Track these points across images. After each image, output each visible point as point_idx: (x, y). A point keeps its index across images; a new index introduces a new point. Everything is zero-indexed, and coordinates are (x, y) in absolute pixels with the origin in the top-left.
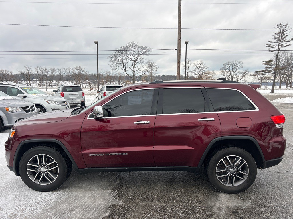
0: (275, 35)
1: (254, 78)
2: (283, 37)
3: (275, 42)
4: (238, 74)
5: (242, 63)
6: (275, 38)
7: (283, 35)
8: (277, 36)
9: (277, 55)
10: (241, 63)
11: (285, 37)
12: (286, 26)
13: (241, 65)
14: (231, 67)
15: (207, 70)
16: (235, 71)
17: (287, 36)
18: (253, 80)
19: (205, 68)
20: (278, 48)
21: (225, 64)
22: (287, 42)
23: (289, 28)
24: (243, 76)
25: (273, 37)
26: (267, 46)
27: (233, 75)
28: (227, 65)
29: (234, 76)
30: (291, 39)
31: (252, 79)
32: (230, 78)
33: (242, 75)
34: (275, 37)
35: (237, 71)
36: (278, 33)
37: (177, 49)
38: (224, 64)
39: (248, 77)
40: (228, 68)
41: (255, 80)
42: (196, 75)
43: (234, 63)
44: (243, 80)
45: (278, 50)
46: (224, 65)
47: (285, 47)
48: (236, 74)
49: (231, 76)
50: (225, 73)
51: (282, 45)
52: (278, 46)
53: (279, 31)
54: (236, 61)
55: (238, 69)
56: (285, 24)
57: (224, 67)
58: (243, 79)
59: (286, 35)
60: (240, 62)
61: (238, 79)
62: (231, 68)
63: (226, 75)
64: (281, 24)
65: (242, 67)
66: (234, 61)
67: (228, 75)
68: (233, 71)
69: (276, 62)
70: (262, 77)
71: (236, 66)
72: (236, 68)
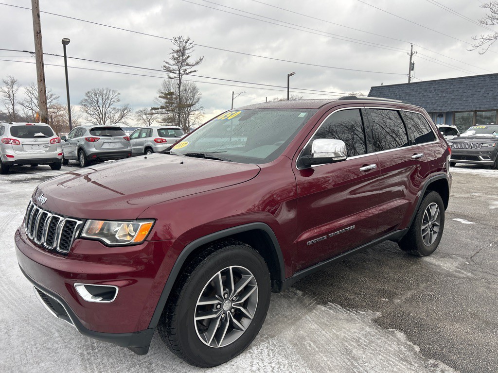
0: (172, 53)
1: (138, 120)
2: (184, 58)
3: (174, 65)
4: (113, 112)
5: (119, 94)
6: (174, 59)
7: (184, 55)
8: (176, 55)
9: (179, 85)
10: (117, 94)
11: (186, 59)
12: (186, 42)
13: (117, 97)
14: (100, 99)
15: (54, 102)
16: (107, 106)
17: (189, 57)
18: (137, 123)
19: (52, 98)
20: (179, 74)
21: (89, 92)
22: (190, 67)
23: (191, 46)
24: (122, 117)
25: (171, 56)
26: (165, 68)
27: (105, 113)
28: (93, 96)
29: (107, 115)
30: (195, 63)
31: (135, 120)
32: (100, 118)
33: (119, 113)
34: (173, 56)
35: (111, 107)
36: (177, 51)
37: (33, 53)
38: (87, 92)
39: (130, 117)
40: (94, 100)
41: (139, 122)
42: (32, 110)
43: (105, 92)
44: (123, 123)
45: (179, 77)
46: (87, 94)
47: (189, 73)
48: (110, 113)
49: (102, 115)
50: (91, 109)
51: (186, 70)
52: (179, 71)
53: (178, 48)
54: (107, 89)
55: (112, 103)
56: (185, 39)
57: (87, 98)
58: (123, 120)
59: (188, 55)
60: (114, 92)
61: (114, 121)
62: (100, 101)
63: (92, 113)
64: (180, 38)
65: (119, 100)
66: (105, 88)
67: (97, 113)
68: (104, 106)
69: (179, 96)
70: (149, 118)
71: (108, 98)
72: (109, 101)
